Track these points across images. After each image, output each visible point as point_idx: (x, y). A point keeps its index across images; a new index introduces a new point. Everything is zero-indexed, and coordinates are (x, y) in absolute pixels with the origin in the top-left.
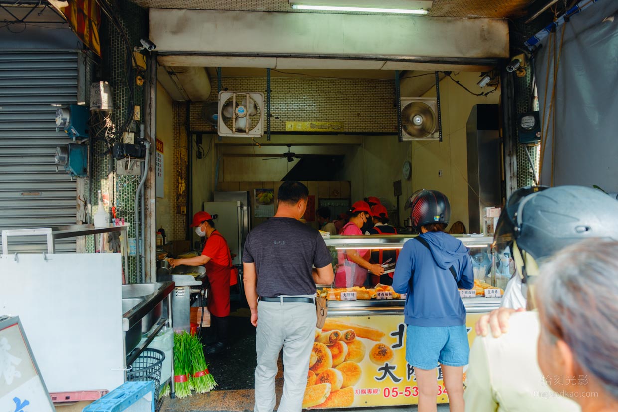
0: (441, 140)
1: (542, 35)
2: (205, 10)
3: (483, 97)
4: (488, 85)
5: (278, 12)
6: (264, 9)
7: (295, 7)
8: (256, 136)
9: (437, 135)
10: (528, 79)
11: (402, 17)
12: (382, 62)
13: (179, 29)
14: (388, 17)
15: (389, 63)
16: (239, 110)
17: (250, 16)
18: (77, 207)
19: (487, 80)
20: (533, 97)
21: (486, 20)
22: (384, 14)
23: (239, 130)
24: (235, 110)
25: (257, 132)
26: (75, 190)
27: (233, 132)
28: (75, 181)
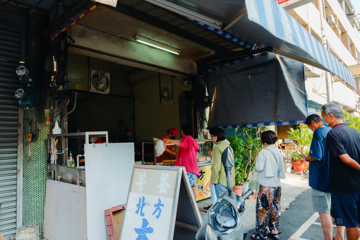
0: (173, 103)
1: (210, 71)
2: (94, 29)
3: (187, 88)
4: (187, 83)
5: (125, 39)
6: (120, 36)
7: (137, 40)
8: (106, 93)
9: (172, 101)
10: (203, 84)
11: (167, 53)
12: (157, 69)
13: (82, 35)
14: (164, 52)
15: (161, 70)
16: (103, 80)
17: (114, 38)
18: (18, 125)
19: (186, 82)
20: (206, 91)
21: (191, 60)
22: (162, 50)
23: (101, 90)
24: (101, 79)
25: (107, 91)
26: (17, 115)
27: (97, 90)
28: (17, 110)
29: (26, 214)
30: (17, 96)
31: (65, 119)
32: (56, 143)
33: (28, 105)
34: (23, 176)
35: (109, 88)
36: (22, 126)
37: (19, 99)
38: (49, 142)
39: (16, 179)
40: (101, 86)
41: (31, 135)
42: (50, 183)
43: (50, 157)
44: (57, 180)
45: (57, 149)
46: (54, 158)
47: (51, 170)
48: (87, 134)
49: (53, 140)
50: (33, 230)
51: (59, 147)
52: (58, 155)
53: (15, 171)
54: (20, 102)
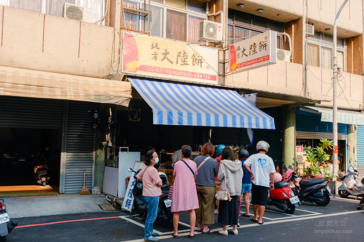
18: (93, 140)
23: (135, 119)
24: (135, 113)
25: (139, 120)
26: (93, 135)
27: (133, 120)
28: (93, 133)
29: (95, 182)
30: (94, 127)
31: (115, 137)
32: (109, 150)
33: (98, 132)
34: (95, 164)
35: (140, 117)
36: (95, 141)
37: (95, 129)
38: (106, 149)
39: (92, 165)
40: (135, 117)
41: (99, 145)
42: (107, 168)
43: (107, 156)
44: (109, 166)
45: (110, 152)
46: (108, 157)
47: (107, 162)
48: (120, 148)
49: (108, 148)
50: (99, 188)
51: (111, 152)
52: (110, 155)
53: (92, 161)
54: (95, 130)
